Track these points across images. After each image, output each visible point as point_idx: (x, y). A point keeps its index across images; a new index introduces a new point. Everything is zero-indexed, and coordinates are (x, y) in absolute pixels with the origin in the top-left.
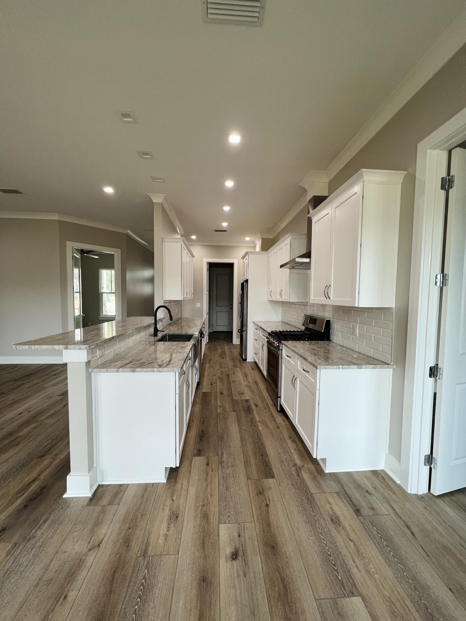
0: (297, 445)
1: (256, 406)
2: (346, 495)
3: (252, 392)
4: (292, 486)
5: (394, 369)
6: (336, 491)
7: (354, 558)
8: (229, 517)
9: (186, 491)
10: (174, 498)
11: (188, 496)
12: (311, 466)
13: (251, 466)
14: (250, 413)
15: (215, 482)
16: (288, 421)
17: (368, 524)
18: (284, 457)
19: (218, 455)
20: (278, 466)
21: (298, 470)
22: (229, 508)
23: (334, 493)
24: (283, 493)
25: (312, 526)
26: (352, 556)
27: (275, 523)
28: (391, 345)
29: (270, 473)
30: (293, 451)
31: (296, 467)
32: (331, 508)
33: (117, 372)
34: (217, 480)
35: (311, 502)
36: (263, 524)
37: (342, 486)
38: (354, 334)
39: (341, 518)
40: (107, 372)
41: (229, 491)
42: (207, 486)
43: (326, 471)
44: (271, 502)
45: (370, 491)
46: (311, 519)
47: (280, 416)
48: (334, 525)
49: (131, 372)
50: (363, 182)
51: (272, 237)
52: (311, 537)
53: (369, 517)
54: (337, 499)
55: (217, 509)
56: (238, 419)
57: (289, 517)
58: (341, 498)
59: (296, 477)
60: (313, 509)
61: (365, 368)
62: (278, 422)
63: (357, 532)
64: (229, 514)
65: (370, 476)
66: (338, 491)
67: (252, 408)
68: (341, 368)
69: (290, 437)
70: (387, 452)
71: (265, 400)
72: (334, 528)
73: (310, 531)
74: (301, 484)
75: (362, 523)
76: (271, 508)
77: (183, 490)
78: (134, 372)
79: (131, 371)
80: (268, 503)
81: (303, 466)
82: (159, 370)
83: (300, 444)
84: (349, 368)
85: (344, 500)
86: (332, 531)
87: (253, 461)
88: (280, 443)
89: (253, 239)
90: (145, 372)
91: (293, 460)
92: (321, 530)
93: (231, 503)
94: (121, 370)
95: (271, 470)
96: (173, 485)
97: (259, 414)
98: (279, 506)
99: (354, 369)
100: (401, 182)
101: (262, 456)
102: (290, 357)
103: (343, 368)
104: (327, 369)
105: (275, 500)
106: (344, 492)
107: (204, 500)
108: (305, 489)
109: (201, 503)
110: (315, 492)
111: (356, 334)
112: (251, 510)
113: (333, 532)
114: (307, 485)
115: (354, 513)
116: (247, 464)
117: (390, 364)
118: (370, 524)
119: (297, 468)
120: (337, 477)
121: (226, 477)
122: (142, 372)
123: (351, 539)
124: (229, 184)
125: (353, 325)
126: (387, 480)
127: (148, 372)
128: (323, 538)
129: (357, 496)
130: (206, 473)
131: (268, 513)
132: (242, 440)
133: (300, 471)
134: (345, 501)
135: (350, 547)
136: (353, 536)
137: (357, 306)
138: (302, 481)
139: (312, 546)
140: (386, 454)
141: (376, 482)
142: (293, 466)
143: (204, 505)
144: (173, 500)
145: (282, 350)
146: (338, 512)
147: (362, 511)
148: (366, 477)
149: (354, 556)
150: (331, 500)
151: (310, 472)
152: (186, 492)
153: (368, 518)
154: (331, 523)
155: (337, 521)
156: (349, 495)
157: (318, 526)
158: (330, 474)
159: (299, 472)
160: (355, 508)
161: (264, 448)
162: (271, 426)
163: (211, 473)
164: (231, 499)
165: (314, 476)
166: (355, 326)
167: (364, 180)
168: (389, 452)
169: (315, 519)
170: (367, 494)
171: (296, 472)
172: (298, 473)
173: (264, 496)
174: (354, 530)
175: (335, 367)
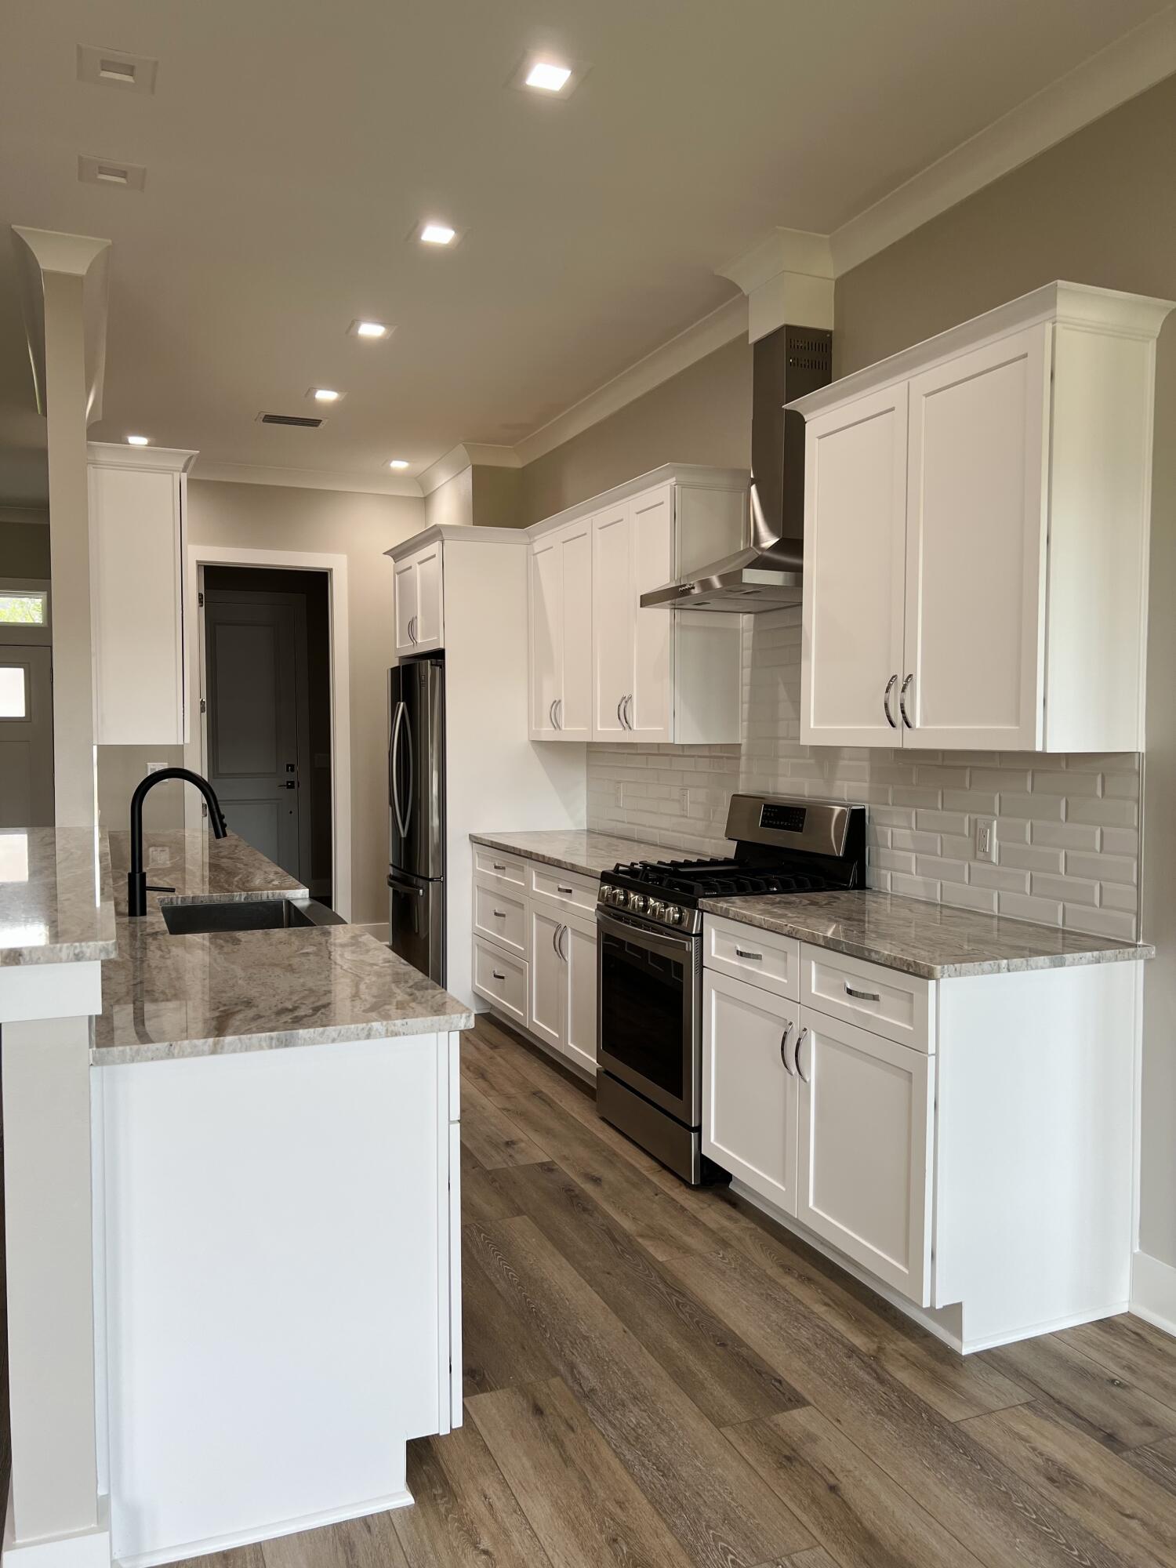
0: (825, 1291)
1: (596, 1181)
2: (1056, 1405)
3: (548, 1132)
4: (879, 1417)
5: (1148, 961)
6: (1023, 1401)
7: (1159, 1556)
8: (726, 1551)
9: (515, 1512)
10: (486, 1543)
11: (535, 1526)
12: (907, 1345)
13: (703, 1384)
14: (585, 1210)
15: (607, 1462)
16: (749, 1218)
17: (1156, 1465)
18: (804, 1335)
19: (556, 1373)
20: (797, 1364)
21: (873, 1363)
22: (708, 1527)
23: (1019, 1407)
24: (863, 1440)
25: (1002, 1509)
26: (1151, 1554)
27: (887, 1531)
28: (1135, 881)
29: (784, 1394)
30: (819, 1309)
31: (857, 1356)
32: (1034, 1449)
33: (214, 1052)
34: (607, 1453)
35: (962, 1447)
36: (851, 1544)
37: (1035, 1384)
38: (980, 855)
39: (1077, 1469)
40: (170, 1055)
41: (674, 1475)
42: (582, 1477)
43: (966, 1350)
44: (840, 1476)
45: (1119, 1379)
46: (990, 1493)
47: (709, 1206)
48: (1066, 1491)
49: (277, 1047)
50: (1054, 323)
51: (516, 463)
52: (1015, 1537)
53: (1151, 1448)
54: (1035, 1421)
55: (669, 1540)
56: (551, 1239)
57: (922, 1502)
58: (1047, 1418)
59: (877, 1386)
60: (980, 1465)
61: (1073, 964)
62: (712, 1225)
63: (1135, 1492)
64: (721, 1544)
65: (1100, 1338)
66: (1030, 1398)
67: (582, 1190)
68: (1006, 969)
69: (782, 1266)
70: (1137, 1250)
71: (615, 1154)
72: (1069, 1500)
73: (1006, 1523)
74: (904, 1405)
75: (1138, 1466)
76: (850, 1492)
77: (504, 1515)
78: (286, 1046)
79: (274, 1042)
80: (832, 1481)
81: (880, 1349)
82: (392, 1028)
83: (832, 1282)
84: (1029, 967)
85: (1057, 1419)
86: (1066, 1508)
87: (702, 1372)
88: (762, 1294)
89: (421, 466)
90: (334, 1041)
91: (840, 1340)
92: (1036, 1514)
93: (707, 1513)
94: (230, 1044)
95: (780, 1382)
96: (449, 1506)
97: (624, 1211)
98: (871, 1481)
99: (1042, 968)
100: (1157, 335)
101: (723, 1345)
102: (758, 957)
103: (1011, 968)
104: (965, 975)
105: (852, 1468)
106: (1047, 1398)
107: (602, 1523)
108: (923, 1415)
109: (601, 1538)
110: (964, 1417)
111: (989, 854)
112: (787, 1515)
113: (1070, 1509)
114: (924, 1403)
115: (1102, 1446)
116: (683, 1379)
117: (1136, 946)
118: (1160, 1464)
119: (866, 1359)
120: (1002, 1359)
121: (637, 1438)
122: (322, 1043)
123: (1128, 1512)
124: (437, 234)
125: (974, 824)
126: (1151, 1339)
127: (348, 1039)
128: (1051, 1531)
129: (1087, 1399)
130: (553, 1441)
131: (850, 1509)
132: (617, 1307)
133: (882, 1368)
134: (1061, 1422)
135: (1138, 1534)
136: (1130, 1506)
137: (1039, 748)
138: (904, 1394)
139: (1032, 1560)
140: (1134, 1255)
141: (1125, 1350)
142: (850, 1357)
143: (615, 1540)
144: (486, 1552)
145: (700, 935)
146: (1060, 1457)
147: (1122, 1435)
148: (1089, 1343)
149: (1156, 1552)
150: (1021, 1428)
151: (914, 1364)
152: (515, 1515)
153: (1148, 1451)
154: (1052, 1488)
155: (1068, 1479)
156: (1065, 1403)
157: (1021, 1505)
158: (977, 1355)
159: (879, 1370)
160: (1100, 1434)
161: (713, 1317)
162: (695, 1241)
163: (572, 1435)
164: (699, 1499)
165: (933, 1371)
166: (981, 826)
167: (1055, 316)
168: (1140, 1248)
169: (1003, 1489)
170: (1115, 1390)
171: (869, 1374)
172: (876, 1372)
173: (805, 1463)
174: (1124, 1490)
175: (986, 965)
